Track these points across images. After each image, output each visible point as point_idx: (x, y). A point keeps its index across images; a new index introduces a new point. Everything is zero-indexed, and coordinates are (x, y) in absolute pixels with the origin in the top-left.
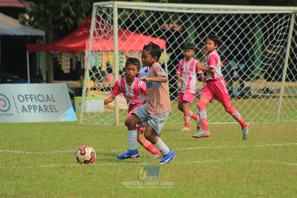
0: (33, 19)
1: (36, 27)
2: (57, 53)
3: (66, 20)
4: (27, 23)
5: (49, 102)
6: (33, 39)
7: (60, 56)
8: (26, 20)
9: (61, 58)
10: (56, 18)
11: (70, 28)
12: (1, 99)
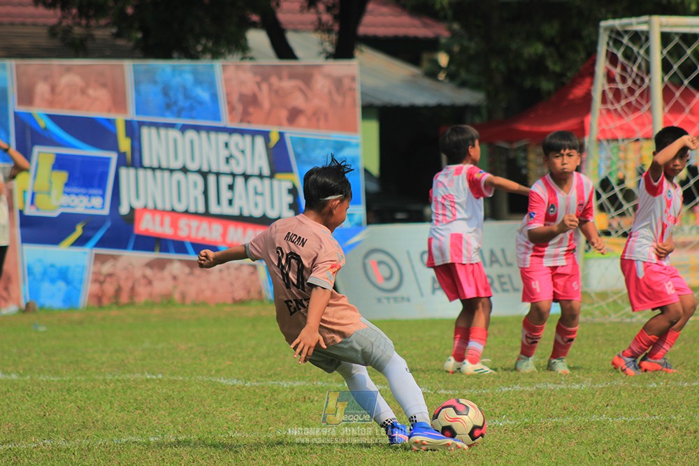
1: (463, 84)
2: (516, 145)
4: (442, 76)
5: (496, 266)
6: (458, 114)
7: (522, 155)
8: (440, 68)
9: (525, 159)
12: (380, 263)
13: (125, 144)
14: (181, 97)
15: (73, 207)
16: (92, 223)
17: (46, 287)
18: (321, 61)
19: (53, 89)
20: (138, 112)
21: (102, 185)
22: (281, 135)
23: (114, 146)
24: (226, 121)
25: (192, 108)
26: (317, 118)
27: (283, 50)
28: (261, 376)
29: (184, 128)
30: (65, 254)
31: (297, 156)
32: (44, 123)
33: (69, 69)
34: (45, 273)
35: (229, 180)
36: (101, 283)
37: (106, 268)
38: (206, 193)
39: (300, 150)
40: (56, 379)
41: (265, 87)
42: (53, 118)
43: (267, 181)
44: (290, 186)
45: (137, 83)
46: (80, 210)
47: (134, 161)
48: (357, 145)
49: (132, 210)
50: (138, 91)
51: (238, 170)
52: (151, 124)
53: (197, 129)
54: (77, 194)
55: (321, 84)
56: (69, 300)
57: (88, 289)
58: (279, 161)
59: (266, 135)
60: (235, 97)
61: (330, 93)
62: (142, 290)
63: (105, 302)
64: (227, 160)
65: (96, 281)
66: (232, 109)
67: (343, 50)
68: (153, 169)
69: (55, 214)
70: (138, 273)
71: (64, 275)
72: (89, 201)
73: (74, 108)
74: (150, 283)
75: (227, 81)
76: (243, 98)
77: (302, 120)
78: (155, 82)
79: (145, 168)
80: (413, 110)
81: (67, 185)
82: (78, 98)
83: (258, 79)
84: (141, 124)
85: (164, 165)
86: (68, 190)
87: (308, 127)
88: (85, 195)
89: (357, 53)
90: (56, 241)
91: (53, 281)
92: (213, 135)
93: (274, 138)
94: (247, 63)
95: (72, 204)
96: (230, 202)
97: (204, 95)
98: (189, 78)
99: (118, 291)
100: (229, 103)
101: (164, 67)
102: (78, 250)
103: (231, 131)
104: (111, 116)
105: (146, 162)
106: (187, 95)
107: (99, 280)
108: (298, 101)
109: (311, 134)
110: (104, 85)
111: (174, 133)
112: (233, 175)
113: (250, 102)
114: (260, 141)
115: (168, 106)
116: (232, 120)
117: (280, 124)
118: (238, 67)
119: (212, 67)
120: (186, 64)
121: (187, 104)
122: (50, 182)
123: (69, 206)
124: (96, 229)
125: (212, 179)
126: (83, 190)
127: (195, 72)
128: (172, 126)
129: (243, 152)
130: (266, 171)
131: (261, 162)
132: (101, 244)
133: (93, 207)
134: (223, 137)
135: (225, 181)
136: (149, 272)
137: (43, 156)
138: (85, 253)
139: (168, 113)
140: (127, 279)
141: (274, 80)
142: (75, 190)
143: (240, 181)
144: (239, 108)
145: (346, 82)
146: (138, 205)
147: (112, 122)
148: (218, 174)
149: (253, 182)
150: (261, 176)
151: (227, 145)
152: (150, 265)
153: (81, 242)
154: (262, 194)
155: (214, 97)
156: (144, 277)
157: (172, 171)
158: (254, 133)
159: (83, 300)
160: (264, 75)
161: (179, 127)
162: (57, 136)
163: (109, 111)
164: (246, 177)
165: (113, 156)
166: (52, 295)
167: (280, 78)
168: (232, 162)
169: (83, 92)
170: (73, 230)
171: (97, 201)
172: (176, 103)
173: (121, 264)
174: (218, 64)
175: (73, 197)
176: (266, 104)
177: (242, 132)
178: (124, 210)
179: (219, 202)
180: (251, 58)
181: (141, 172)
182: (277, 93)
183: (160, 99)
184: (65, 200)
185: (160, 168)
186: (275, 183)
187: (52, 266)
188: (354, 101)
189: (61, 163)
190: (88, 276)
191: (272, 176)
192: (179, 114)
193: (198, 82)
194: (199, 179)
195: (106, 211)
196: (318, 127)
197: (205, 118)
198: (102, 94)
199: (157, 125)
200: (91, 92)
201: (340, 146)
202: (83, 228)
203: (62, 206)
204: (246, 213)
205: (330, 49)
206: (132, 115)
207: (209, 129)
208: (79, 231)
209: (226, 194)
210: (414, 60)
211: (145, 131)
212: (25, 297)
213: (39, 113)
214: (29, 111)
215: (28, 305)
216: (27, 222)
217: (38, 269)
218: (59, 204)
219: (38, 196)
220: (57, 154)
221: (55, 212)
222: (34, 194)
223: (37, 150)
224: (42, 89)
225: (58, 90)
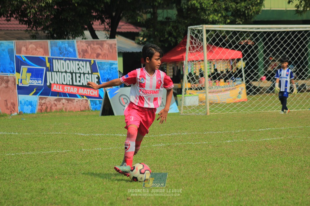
0: (145, 39)
3: (170, 39)
7: (165, 66)
8: (140, 41)
9: (166, 67)
10: (162, 39)
11: (172, 45)
12: (124, 98)
13: (48, 65)
14: (64, 51)
15: (33, 83)
16: (39, 88)
17: (25, 107)
18: (105, 39)
19: (27, 49)
20: (51, 56)
21: (42, 77)
22: (94, 61)
23: (45, 66)
24: (78, 58)
25: (68, 54)
26: (105, 56)
27: (94, 36)
28: (90, 132)
29: (65, 60)
30: (32, 98)
31: (99, 67)
32: (24, 59)
33: (31, 43)
34: (25, 103)
35: (79, 75)
36: (41, 106)
37: (43, 101)
38: (72, 79)
39: (100, 66)
40: (29, 134)
41: (89, 47)
42: (26, 57)
43: (90, 75)
44: (97, 76)
45: (51, 47)
46: (35, 84)
47: (51, 69)
48: (117, 64)
49: (50, 84)
50: (52, 49)
51: (82, 72)
52: (56, 59)
53: (69, 60)
54: (34, 80)
55: (106, 46)
56: (32, 111)
57: (38, 107)
58: (94, 69)
59: (90, 61)
60: (80, 50)
61: (108, 48)
62: (54, 108)
63: (43, 112)
64: (78, 69)
66: (80, 54)
67: (112, 36)
68: (56, 72)
69: (28, 86)
70: (52, 103)
71: (30, 104)
72: (38, 81)
73: (33, 54)
74: (56, 105)
75: (78, 46)
76: (82, 50)
77: (101, 57)
78: (57, 46)
79: (54, 72)
80: (133, 53)
81: (31, 77)
82: (34, 51)
83: (87, 45)
84: (53, 59)
85: (60, 71)
87: (102, 59)
88: (36, 80)
89: (116, 37)
90: (28, 94)
91: (27, 105)
92: (74, 62)
93: (92, 62)
94: (84, 40)
96: (80, 81)
97: (72, 50)
98: (67, 45)
99: (47, 108)
100: (78, 52)
101: (59, 42)
102: (34, 96)
103: (79, 60)
104: (44, 57)
105: (55, 70)
106: (66, 50)
107: (41, 105)
108: (99, 51)
109: (103, 61)
110: (42, 48)
111: (62, 61)
112: (80, 73)
113: (85, 52)
114: (88, 63)
115: (61, 53)
116: (79, 57)
117: (94, 58)
118: (81, 41)
119: (74, 41)
120: (66, 41)
121: (66, 52)
122: (26, 76)
124: (40, 90)
125: (74, 75)
127: (68, 43)
128: (62, 59)
129: (83, 66)
130: (90, 72)
131: (89, 69)
132: (41, 94)
134: (77, 62)
135: (78, 75)
136: (55, 102)
137: (24, 69)
138: (37, 97)
139: (60, 55)
140: (49, 104)
141: (92, 45)
142: (33, 78)
143: (82, 75)
144: (82, 53)
145: (113, 45)
146: (52, 82)
147: (44, 58)
148: (76, 73)
149: (86, 75)
150: (88, 74)
151: (78, 64)
152: (56, 100)
153: (35, 94)
154: (89, 79)
155: (74, 50)
156: (54, 104)
157: (62, 72)
158: (86, 61)
159: (36, 111)
160: (89, 44)
161: (64, 59)
162: (28, 62)
163: (43, 55)
164: (84, 74)
165: (45, 68)
166: (27, 109)
167: (94, 45)
168: (80, 69)
169: (36, 50)
171: (40, 82)
172: (63, 52)
173: (47, 100)
174: (75, 41)
176: (90, 53)
177: (83, 61)
178: (48, 84)
179: (76, 81)
180: (85, 39)
181: (53, 73)
182: (93, 49)
183: (58, 51)
184: (31, 81)
185: (59, 71)
186: (93, 75)
187: (27, 101)
188: (116, 51)
189: (29, 71)
191: (92, 74)
192: (64, 56)
193: (69, 46)
194: (70, 75)
195: (43, 85)
196: (105, 59)
197: (72, 57)
198: (41, 50)
199: (57, 59)
200: (38, 49)
201: (112, 64)
202: (36, 90)
204: (84, 84)
205: (109, 36)
206: (50, 56)
207: (73, 60)
208: (35, 91)
209: (78, 79)
210: (133, 39)
211: (54, 61)
212: (19, 110)
213: (23, 56)
214: (20, 55)
215: (20, 112)
216: (19, 88)
217: (23, 102)
218: (29, 83)
219: (23, 80)
220: (28, 68)
221: (28, 85)
222: (21, 80)
223: (22, 67)
224: (24, 49)
225: (28, 49)
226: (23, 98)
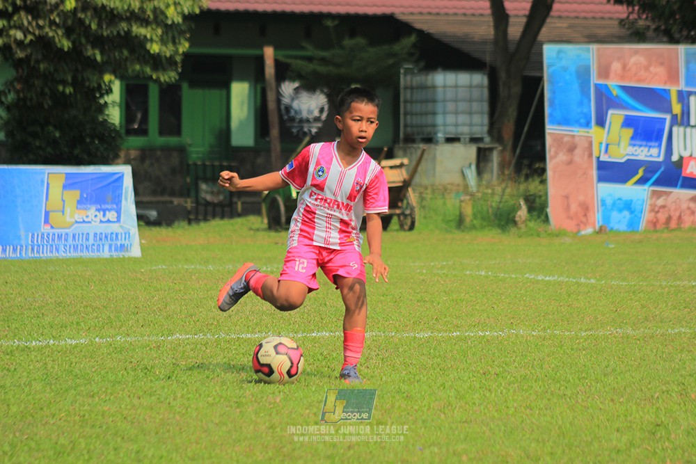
13: (677, 108)
15: (636, 155)
16: (651, 168)
17: (615, 215)
19: (624, 67)
21: (659, 139)
23: (668, 110)
30: (630, 191)
32: (616, 92)
33: (636, 52)
34: (614, 204)
40: (624, 284)
46: (641, 157)
47: (683, 121)
49: (681, 158)
54: (641, 146)
56: (632, 225)
57: (646, 216)
65: (652, 210)
69: (623, 161)
71: (628, 206)
72: (649, 151)
73: (639, 81)
79: (692, 126)
81: (632, 138)
82: (643, 73)
84: (690, 93)
86: (633, 142)
88: (646, 146)
90: (623, 180)
91: (620, 211)
95: (635, 153)
102: (639, 188)
110: (662, 64)
122: (620, 136)
123: (633, 155)
124: (654, 172)
126: (644, 143)
132: (656, 183)
133: (651, 156)
137: (615, 117)
138: (645, 190)
142: (638, 142)
146: (685, 154)
147: (667, 92)
153: (642, 181)
159: (642, 225)
162: (623, 100)
163: (665, 83)
165: (668, 117)
166: (620, 221)
169: (647, 68)
170: (637, 173)
171: (654, 151)
175: (636, 148)
178: (675, 158)
181: (688, 130)
184: (631, 150)
187: (620, 199)
189: (628, 122)
190: (647, 207)
195: (661, 159)
198: (660, 71)
200: (652, 69)
202: (643, 171)
203: (628, 155)
208: (641, 173)
211: (692, 99)
212: (599, 222)
213: (613, 84)
214: (606, 83)
215: (601, 228)
216: (602, 166)
217: (609, 202)
218: (625, 153)
219: (609, 146)
220: (626, 116)
221: (622, 159)
222: (607, 145)
223: (610, 112)
224: (616, 66)
225: (627, 68)
226: (609, 191)
